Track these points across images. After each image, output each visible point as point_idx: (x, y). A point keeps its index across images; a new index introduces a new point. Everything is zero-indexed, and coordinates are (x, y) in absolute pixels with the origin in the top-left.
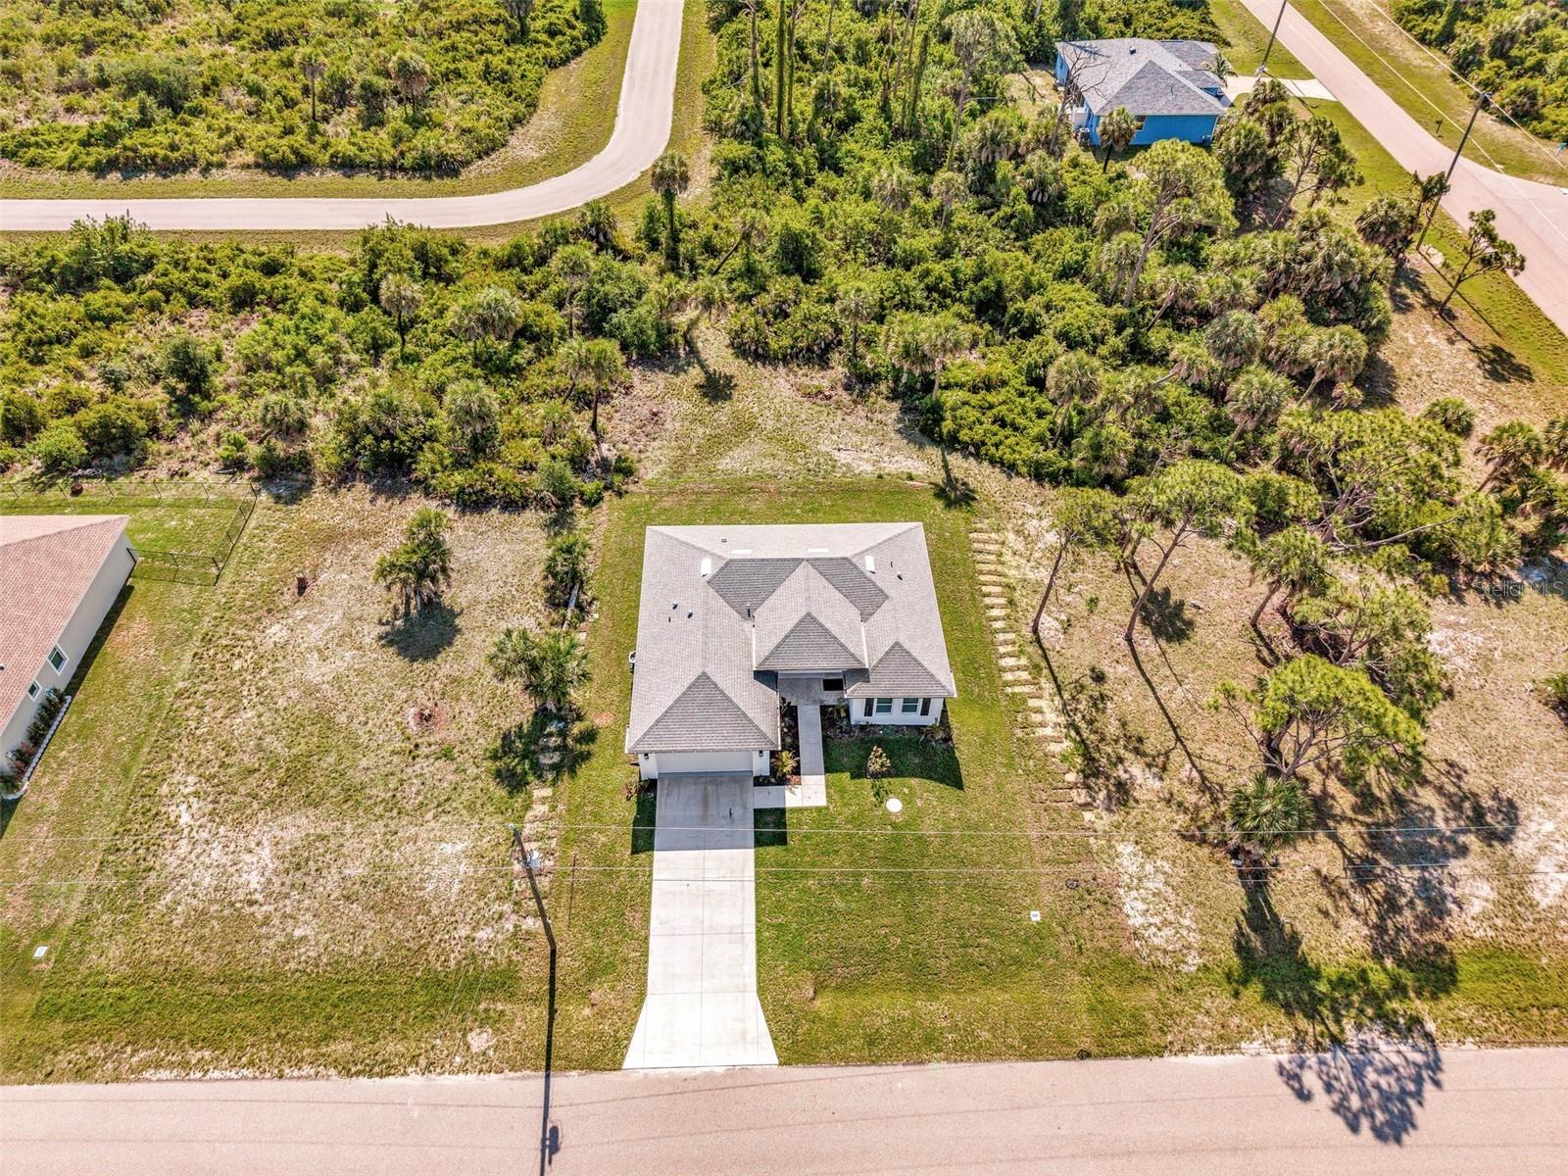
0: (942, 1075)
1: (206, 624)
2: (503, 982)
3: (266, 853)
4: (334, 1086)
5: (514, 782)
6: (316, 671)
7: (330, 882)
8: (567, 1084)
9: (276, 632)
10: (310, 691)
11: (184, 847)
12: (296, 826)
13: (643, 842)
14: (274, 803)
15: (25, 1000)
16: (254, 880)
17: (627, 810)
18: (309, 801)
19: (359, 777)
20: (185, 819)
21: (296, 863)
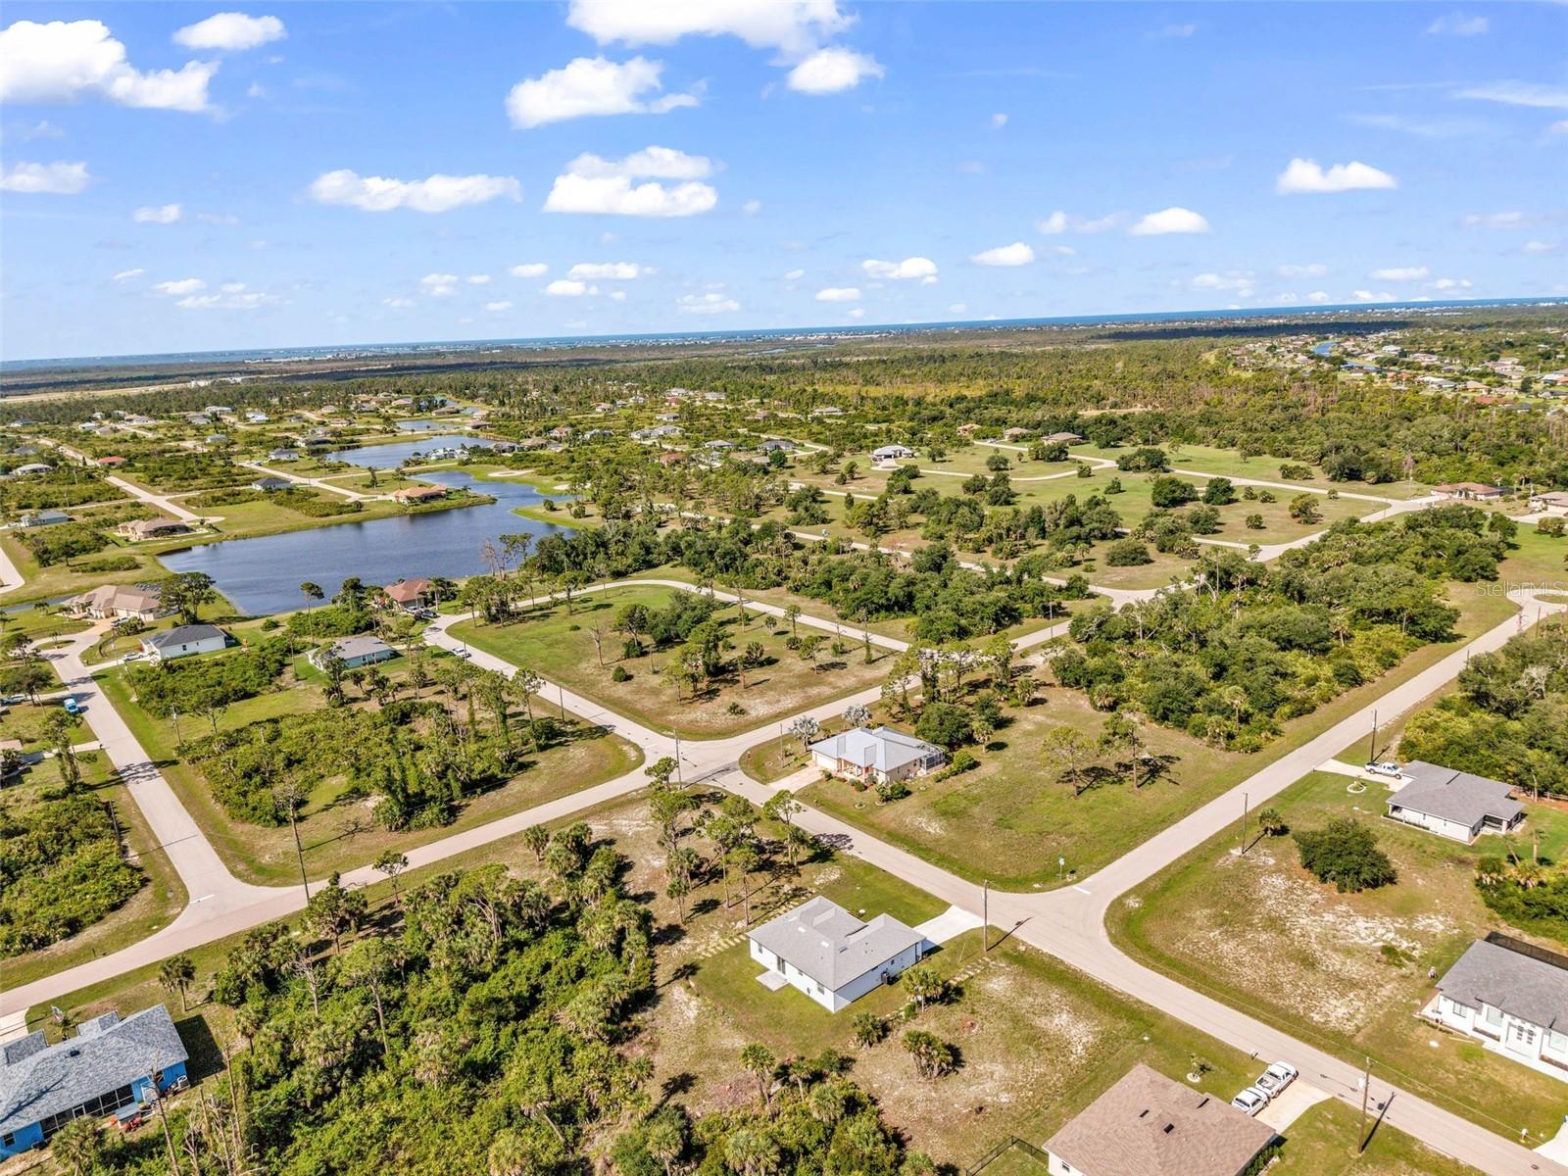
0: (918, 884)
1: (1033, 1122)
2: (1006, 955)
3: (1056, 1021)
4: (1067, 961)
5: (959, 991)
6: (999, 1069)
7: (1039, 1000)
8: (1007, 929)
9: (1004, 1098)
10: (1007, 1064)
11: (1084, 1040)
12: (1041, 1022)
13: (936, 949)
14: (1045, 1034)
15: (1154, 1030)
16: (1064, 1016)
17: (934, 957)
18: (1032, 1028)
19: (1010, 1024)
20: (1080, 1048)
21: (1047, 1012)
